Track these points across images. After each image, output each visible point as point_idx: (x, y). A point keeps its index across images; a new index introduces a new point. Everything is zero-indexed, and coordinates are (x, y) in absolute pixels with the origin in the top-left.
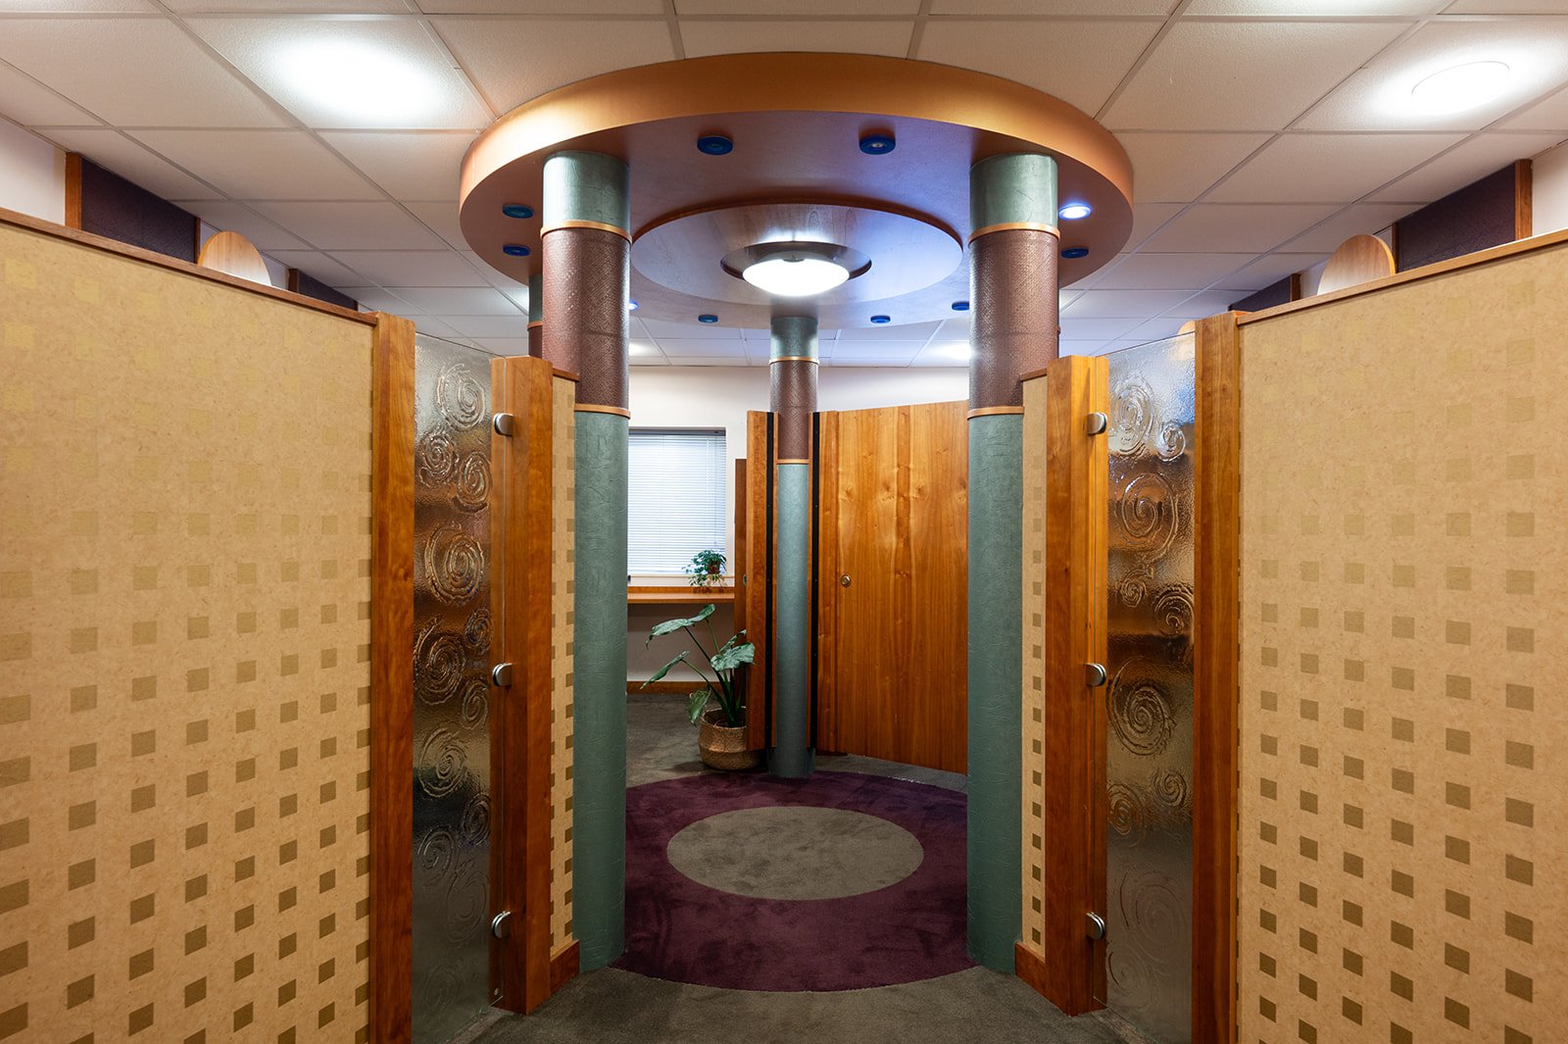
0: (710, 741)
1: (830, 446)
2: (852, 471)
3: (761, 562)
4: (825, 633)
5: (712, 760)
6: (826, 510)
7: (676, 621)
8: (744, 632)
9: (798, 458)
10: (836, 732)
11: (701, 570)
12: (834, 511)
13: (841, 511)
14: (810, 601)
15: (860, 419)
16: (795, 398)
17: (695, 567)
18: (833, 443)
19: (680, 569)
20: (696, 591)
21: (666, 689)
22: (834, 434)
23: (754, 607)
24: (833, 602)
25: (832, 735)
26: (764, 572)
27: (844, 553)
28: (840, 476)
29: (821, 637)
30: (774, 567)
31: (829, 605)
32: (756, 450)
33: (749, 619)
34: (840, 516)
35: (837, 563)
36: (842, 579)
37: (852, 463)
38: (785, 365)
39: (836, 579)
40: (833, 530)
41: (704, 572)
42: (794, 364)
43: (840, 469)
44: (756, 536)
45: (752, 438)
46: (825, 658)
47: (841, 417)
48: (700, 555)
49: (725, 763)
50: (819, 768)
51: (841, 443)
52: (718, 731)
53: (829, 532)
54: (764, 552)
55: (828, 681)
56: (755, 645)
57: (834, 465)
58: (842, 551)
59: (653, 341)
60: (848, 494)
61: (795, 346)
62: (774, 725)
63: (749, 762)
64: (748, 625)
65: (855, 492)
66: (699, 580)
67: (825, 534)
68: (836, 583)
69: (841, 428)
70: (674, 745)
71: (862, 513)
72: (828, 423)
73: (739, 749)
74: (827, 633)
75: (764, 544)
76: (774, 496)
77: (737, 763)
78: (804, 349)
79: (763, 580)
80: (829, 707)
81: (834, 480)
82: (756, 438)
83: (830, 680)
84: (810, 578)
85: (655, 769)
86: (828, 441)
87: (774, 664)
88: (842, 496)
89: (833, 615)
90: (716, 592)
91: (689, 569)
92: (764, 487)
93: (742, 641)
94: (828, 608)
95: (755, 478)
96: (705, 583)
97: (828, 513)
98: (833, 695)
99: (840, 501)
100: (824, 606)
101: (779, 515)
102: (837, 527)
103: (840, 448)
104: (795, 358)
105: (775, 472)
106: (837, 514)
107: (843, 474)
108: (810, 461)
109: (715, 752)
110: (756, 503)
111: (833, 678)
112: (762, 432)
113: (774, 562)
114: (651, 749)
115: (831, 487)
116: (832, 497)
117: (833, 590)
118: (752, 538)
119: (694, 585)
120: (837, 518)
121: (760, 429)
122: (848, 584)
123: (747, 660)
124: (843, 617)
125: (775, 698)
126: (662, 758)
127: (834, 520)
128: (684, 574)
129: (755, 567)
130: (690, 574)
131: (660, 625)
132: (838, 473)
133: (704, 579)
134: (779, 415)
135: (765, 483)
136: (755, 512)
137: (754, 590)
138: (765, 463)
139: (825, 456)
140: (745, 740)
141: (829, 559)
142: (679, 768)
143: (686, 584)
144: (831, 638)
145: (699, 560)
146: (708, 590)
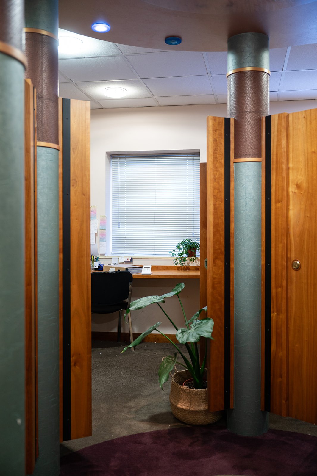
0: (178, 398)
1: (281, 145)
2: (302, 166)
3: (219, 249)
4: (277, 311)
5: (180, 415)
6: (277, 201)
7: (150, 297)
8: (205, 308)
9: (252, 156)
10: (287, 399)
11: (182, 254)
12: (285, 202)
13: (291, 202)
14: (263, 282)
15: (309, 119)
16: (249, 104)
17: (177, 252)
18: (284, 142)
19: (167, 253)
20: (179, 269)
21: (158, 339)
22: (284, 134)
23: (214, 288)
24: (284, 283)
25: (284, 402)
26: (222, 257)
27: (295, 241)
28: (291, 171)
29: (274, 315)
30: (231, 253)
31: (281, 286)
32: (215, 151)
33: (209, 298)
34: (291, 207)
35: (288, 249)
36: (293, 263)
37: (302, 159)
38: (240, 76)
39: (287, 262)
40: (284, 219)
41: (185, 256)
42: (248, 75)
43: (291, 165)
44: (215, 225)
45: (211, 140)
46: (277, 333)
47: (290, 119)
48: (182, 243)
49: (191, 419)
50: (273, 426)
51: (291, 141)
52: (184, 391)
53: (280, 222)
54: (222, 240)
55: (280, 354)
56: (214, 321)
57: (284, 161)
58: (292, 238)
59: (140, 80)
60: (298, 186)
61: (248, 58)
62: (232, 389)
63: (211, 419)
64: (209, 302)
65: (305, 185)
66: (181, 261)
67: (277, 223)
68: (287, 267)
69: (291, 128)
70: (154, 393)
71: (311, 204)
72: (279, 124)
73: (203, 407)
74: (279, 311)
75: (223, 233)
76: (232, 191)
77: (201, 419)
78: (257, 61)
79: (221, 264)
80: (281, 377)
81: (285, 175)
82: (215, 140)
83: (282, 354)
84: (263, 262)
85: (134, 418)
86: (279, 141)
87: (232, 337)
88: (292, 189)
89: (284, 295)
90: (193, 270)
91: (175, 253)
92: (222, 182)
93: (204, 316)
94: (280, 289)
95: (214, 175)
96: (185, 264)
97: (279, 205)
98: (284, 367)
99: (291, 194)
100: (277, 287)
101: (236, 207)
102: (287, 217)
103: (291, 146)
104: (249, 69)
105: (231, 170)
106: (288, 205)
107: (293, 169)
108: (263, 159)
109: (182, 409)
110: (215, 197)
111: (285, 352)
112: (220, 135)
113: (231, 248)
114: (134, 397)
115: (282, 181)
116: (283, 190)
117: (284, 273)
118: (211, 227)
119: (178, 265)
120: (288, 209)
121: (218, 132)
122: (298, 268)
123: (206, 335)
124: (294, 298)
125: (233, 366)
126: (142, 407)
127: (285, 211)
128: (170, 256)
129: (214, 253)
130: (175, 257)
131: (137, 300)
132: (288, 169)
133: (185, 260)
134: (235, 120)
135: (223, 179)
136: (214, 205)
137: (214, 273)
138: (223, 161)
139: (277, 154)
140: (208, 400)
141: (281, 245)
142: (154, 419)
143: (171, 263)
144: (283, 316)
145: (181, 247)
146: (187, 269)
